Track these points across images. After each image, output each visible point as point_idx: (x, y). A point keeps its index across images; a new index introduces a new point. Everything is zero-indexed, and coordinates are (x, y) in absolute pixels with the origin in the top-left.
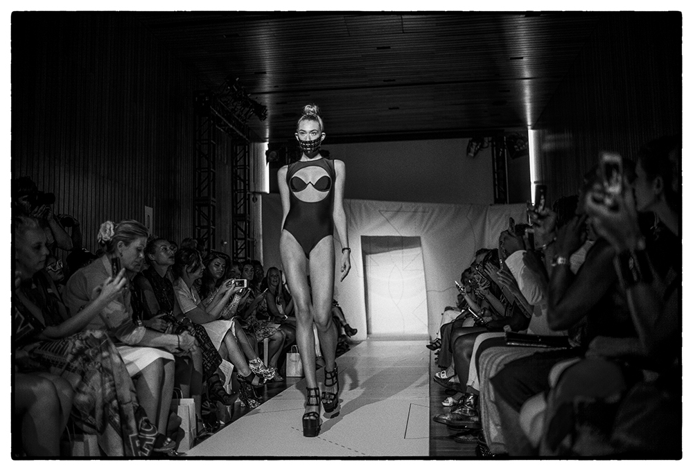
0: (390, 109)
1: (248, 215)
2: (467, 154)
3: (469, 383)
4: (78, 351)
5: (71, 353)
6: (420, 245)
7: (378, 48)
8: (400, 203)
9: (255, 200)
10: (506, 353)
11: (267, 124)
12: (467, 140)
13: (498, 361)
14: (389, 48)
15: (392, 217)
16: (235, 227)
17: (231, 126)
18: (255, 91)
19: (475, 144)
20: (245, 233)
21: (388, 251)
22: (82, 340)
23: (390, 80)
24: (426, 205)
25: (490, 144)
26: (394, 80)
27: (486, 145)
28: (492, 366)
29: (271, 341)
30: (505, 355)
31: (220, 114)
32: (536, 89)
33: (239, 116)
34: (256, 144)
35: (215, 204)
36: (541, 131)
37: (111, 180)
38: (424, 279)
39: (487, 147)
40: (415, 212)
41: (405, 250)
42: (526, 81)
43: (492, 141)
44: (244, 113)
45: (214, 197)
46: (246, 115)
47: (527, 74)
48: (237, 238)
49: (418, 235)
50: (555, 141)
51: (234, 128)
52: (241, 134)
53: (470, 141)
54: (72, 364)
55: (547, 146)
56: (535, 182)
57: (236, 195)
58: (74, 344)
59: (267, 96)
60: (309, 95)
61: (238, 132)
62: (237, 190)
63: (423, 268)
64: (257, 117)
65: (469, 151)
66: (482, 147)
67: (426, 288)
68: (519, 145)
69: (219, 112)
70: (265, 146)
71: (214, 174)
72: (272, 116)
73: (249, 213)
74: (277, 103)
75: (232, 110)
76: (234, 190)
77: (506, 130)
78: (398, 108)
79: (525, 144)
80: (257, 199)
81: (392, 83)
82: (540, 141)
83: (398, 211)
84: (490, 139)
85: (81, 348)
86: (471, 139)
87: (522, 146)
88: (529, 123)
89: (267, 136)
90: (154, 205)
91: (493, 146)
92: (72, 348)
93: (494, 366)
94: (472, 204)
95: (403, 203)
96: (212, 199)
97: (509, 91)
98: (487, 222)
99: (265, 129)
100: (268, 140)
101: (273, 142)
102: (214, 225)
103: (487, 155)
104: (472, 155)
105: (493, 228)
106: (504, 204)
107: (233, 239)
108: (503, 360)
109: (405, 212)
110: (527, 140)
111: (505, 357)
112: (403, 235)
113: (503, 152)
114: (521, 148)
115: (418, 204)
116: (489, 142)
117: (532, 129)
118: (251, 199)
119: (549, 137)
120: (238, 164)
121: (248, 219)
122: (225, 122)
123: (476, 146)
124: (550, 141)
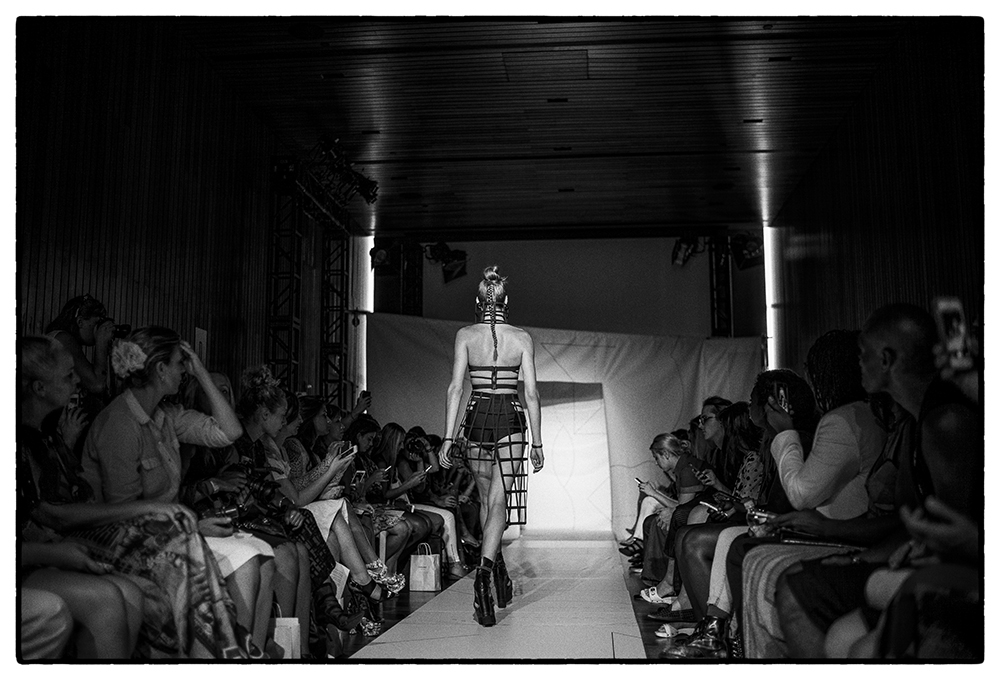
0: (560, 191)
1: (344, 345)
2: (673, 262)
3: (711, 601)
4: (132, 541)
5: (121, 544)
6: (601, 396)
7: (550, 101)
8: (573, 332)
9: (357, 322)
10: (782, 553)
11: (373, 209)
12: (672, 241)
13: (771, 565)
14: (566, 100)
15: (561, 353)
16: (325, 364)
17: (324, 211)
18: (360, 159)
19: (684, 246)
20: (339, 372)
21: (553, 404)
22: (138, 527)
23: (563, 149)
24: (610, 336)
25: (707, 247)
26: (570, 149)
27: (700, 248)
28: (761, 573)
29: (390, 535)
30: (781, 558)
31: (309, 192)
32: (775, 167)
33: (335, 195)
34: (356, 238)
35: (298, 327)
36: (784, 229)
37: (149, 287)
38: (606, 446)
39: (703, 251)
40: (595, 346)
41: (577, 404)
42: (762, 156)
43: (710, 243)
44: (343, 190)
45: (297, 316)
46: (346, 194)
47: (763, 144)
48: (326, 379)
49: (598, 381)
50: (806, 244)
51: (328, 213)
52: (338, 224)
53: (677, 242)
54: (123, 561)
55: (793, 252)
56: (774, 306)
57: (328, 314)
58: (127, 532)
59: (374, 167)
60: (441, 167)
61: (333, 219)
62: (328, 307)
63: (605, 431)
64: (362, 197)
65: (675, 257)
66: (694, 251)
67: (610, 460)
68: (751, 249)
69: (307, 189)
70: (370, 242)
71: (298, 280)
72: (382, 196)
73: (346, 343)
74: (393, 179)
75: (327, 186)
76: (325, 309)
77: (731, 226)
78: (573, 190)
79: (759, 248)
80: (358, 321)
81: (563, 152)
82: (782, 245)
83: (570, 345)
84: (707, 239)
85: (137, 537)
86: (678, 238)
87: (754, 251)
88: (765, 216)
89: (373, 226)
90: (209, 326)
91: (711, 250)
92: (124, 537)
93: (765, 575)
94: (679, 337)
95: (578, 333)
96: (295, 319)
97: (739, 169)
98: (702, 364)
99: (370, 215)
100: (373, 232)
101: (381, 235)
102: (297, 360)
103: (701, 263)
104: (681, 263)
105: (710, 372)
106: (727, 337)
107: (321, 381)
108: (778, 564)
109: (580, 345)
110: (761, 242)
111: (782, 560)
112: (577, 381)
113: (726, 259)
114: (753, 254)
115: (600, 335)
116: (705, 243)
117: (770, 225)
118: (350, 321)
119: (796, 239)
120: (332, 268)
121: (344, 351)
122: (314, 204)
123: (687, 250)
124: (798, 244)
